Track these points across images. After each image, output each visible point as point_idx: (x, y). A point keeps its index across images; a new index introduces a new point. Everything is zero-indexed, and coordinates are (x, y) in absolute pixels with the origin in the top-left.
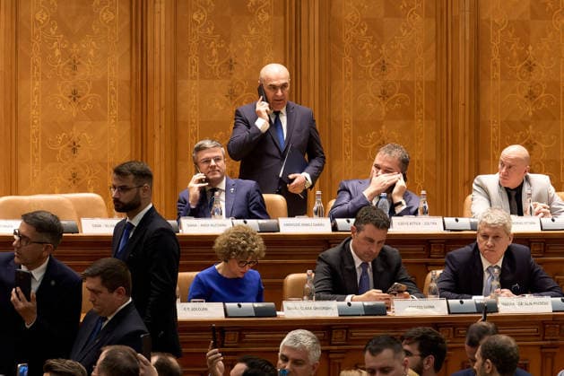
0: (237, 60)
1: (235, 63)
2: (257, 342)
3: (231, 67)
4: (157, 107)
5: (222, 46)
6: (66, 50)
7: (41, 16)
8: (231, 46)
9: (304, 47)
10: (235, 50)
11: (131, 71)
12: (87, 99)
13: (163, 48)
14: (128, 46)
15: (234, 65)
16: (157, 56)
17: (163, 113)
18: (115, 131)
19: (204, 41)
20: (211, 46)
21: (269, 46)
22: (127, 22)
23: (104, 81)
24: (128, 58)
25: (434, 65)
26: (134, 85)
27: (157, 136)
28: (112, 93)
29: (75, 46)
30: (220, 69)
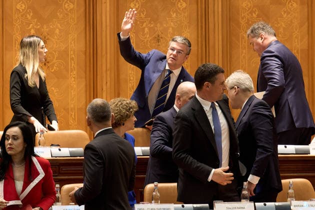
0: (163, 36)
1: (162, 38)
3: (158, 41)
4: (104, 69)
5: (152, 26)
6: (38, 29)
7: (21, 6)
8: (158, 25)
9: (211, 26)
10: (161, 29)
11: (86, 43)
12: (54, 64)
13: (108, 28)
14: (83, 26)
15: (161, 39)
16: (104, 33)
17: (108, 72)
18: (75, 86)
19: (138, 23)
20: (144, 25)
21: (186, 25)
22: (83, 9)
23: (66, 51)
24: (83, 35)
25: (307, 38)
26: (88, 54)
27: (104, 89)
28: (72, 59)
29: (45, 27)
30: (150, 42)
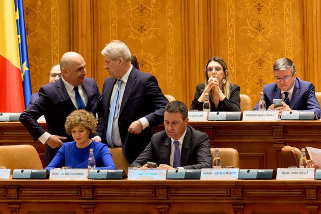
2: (32, 196)
